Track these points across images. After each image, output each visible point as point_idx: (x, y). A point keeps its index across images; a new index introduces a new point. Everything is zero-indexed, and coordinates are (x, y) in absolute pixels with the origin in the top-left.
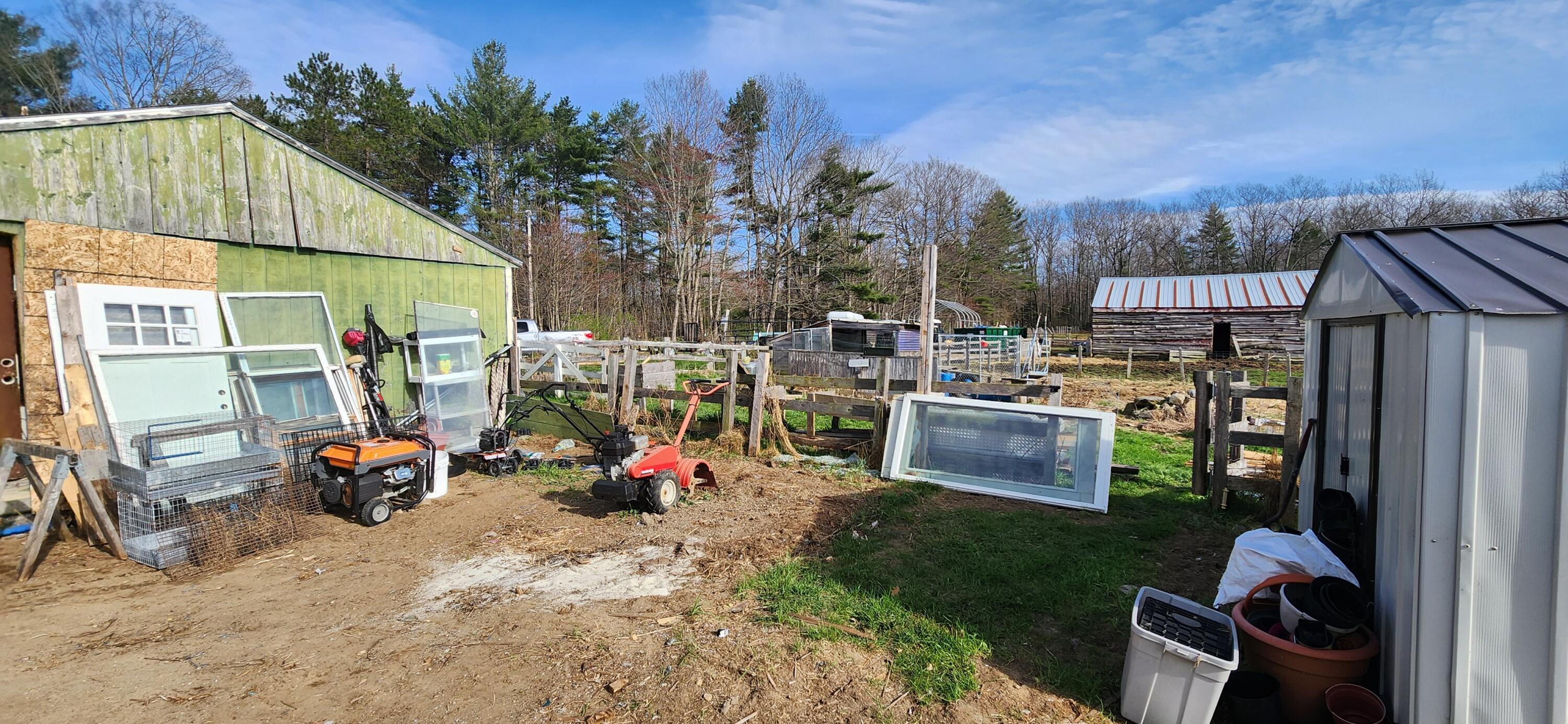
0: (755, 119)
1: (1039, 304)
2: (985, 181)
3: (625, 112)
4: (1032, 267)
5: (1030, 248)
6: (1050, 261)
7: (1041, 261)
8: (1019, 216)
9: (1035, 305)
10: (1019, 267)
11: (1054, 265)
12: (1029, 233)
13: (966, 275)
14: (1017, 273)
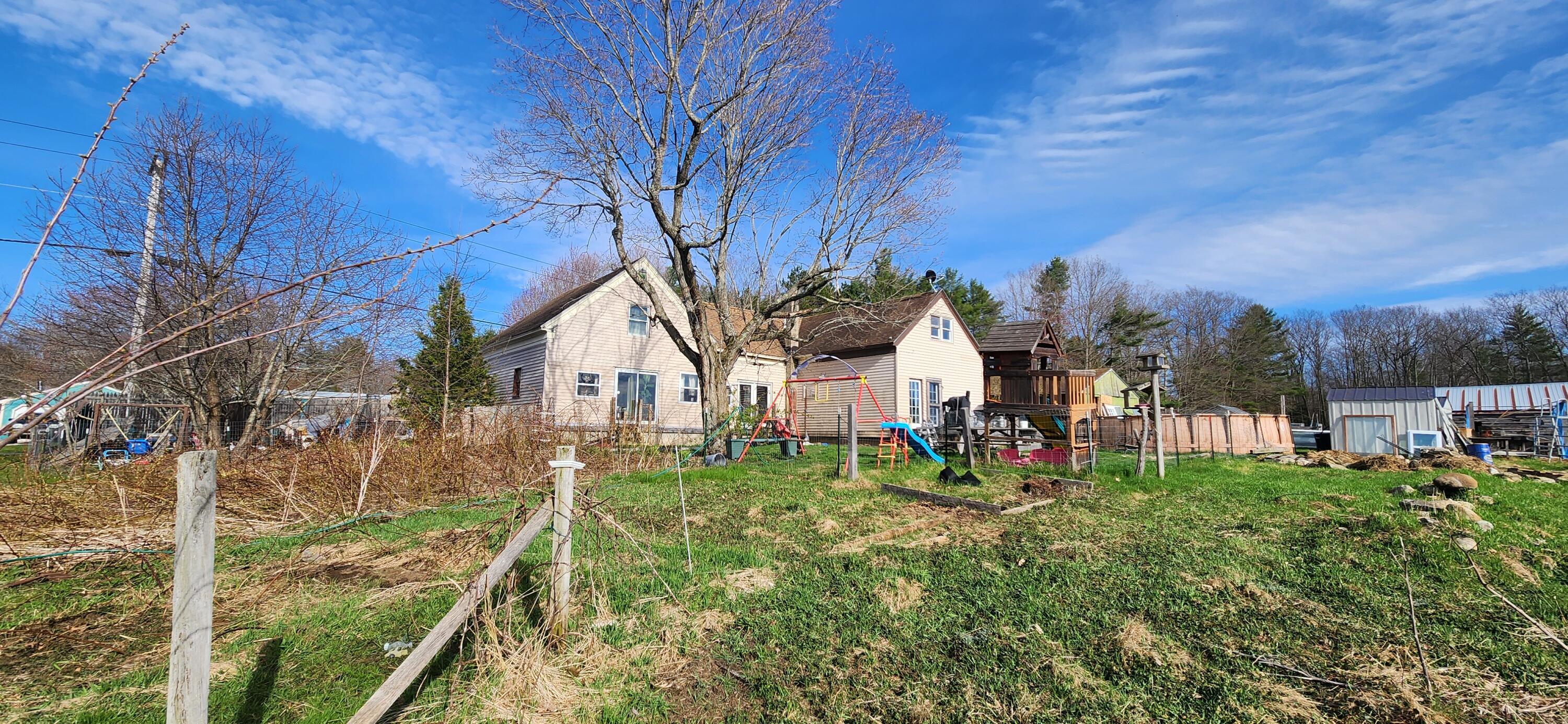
0: (1060, 281)
1: (1310, 408)
2: (1241, 302)
3: (948, 276)
4: (1298, 371)
5: (1294, 355)
7: (1308, 366)
8: (1279, 326)
9: (1306, 409)
10: (1283, 374)
11: (1324, 369)
12: (1292, 341)
13: (1230, 383)
14: (1281, 380)
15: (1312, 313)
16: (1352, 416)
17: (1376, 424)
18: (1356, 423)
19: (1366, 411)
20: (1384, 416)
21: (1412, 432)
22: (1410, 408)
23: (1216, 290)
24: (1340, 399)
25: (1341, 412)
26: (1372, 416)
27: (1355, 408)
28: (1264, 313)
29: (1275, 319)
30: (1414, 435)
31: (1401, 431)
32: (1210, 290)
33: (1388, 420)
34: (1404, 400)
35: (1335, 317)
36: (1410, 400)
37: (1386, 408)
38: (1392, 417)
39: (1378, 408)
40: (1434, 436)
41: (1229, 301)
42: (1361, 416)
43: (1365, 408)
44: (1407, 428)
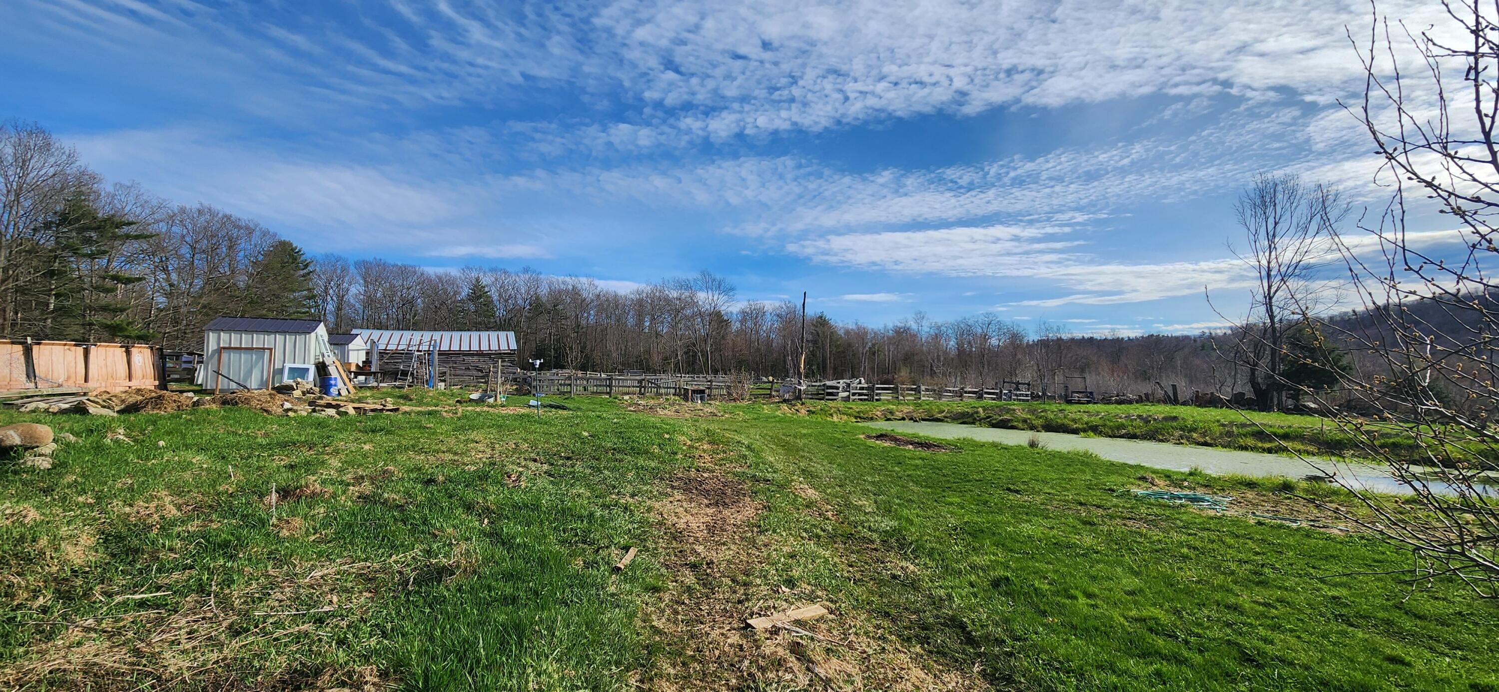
2: (265, 233)
6: (339, 309)
7: (331, 307)
8: (306, 266)
15: (338, 259)
16: (230, 348)
17: (254, 357)
18: (234, 356)
19: (246, 342)
20: (264, 349)
21: (288, 365)
22: (290, 341)
23: (235, 214)
24: (218, 330)
25: (219, 343)
26: (252, 349)
27: (234, 339)
28: (293, 250)
29: (303, 258)
30: (290, 368)
31: (278, 365)
32: (228, 212)
33: (267, 352)
34: (284, 332)
35: (357, 264)
36: (290, 333)
37: (267, 340)
38: (271, 349)
39: (259, 340)
40: (308, 369)
41: (250, 231)
42: (240, 349)
43: (246, 340)
44: (284, 362)
